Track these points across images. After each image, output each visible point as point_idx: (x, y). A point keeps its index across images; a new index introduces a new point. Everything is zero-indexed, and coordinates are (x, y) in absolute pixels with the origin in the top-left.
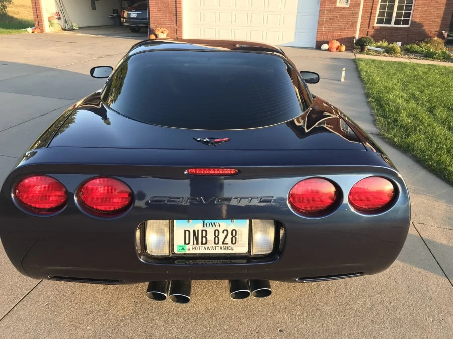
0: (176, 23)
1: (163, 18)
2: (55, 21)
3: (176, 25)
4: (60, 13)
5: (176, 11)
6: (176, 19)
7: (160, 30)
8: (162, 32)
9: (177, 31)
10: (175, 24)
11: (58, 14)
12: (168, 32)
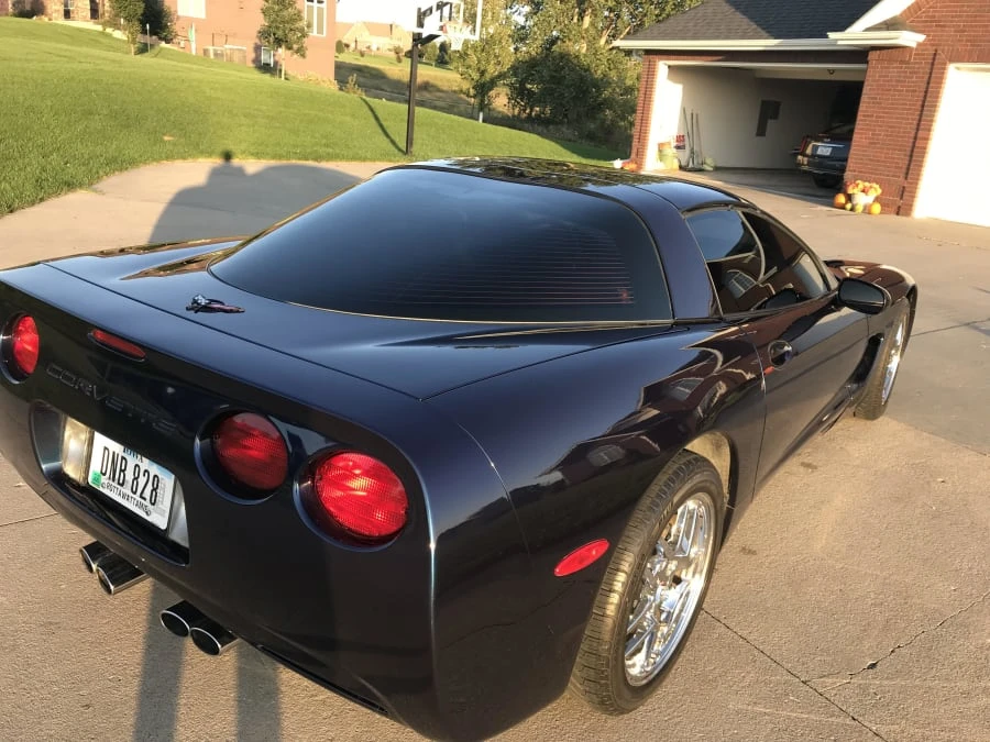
0: (907, 174)
1: (878, 161)
2: (671, 151)
3: (906, 178)
4: (686, 137)
5: (914, 146)
6: (909, 165)
7: (861, 186)
8: (863, 191)
9: (903, 192)
10: (902, 175)
11: (680, 139)
12: (879, 191)
